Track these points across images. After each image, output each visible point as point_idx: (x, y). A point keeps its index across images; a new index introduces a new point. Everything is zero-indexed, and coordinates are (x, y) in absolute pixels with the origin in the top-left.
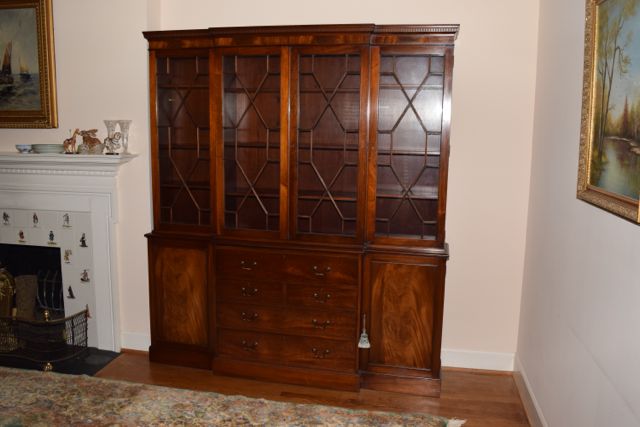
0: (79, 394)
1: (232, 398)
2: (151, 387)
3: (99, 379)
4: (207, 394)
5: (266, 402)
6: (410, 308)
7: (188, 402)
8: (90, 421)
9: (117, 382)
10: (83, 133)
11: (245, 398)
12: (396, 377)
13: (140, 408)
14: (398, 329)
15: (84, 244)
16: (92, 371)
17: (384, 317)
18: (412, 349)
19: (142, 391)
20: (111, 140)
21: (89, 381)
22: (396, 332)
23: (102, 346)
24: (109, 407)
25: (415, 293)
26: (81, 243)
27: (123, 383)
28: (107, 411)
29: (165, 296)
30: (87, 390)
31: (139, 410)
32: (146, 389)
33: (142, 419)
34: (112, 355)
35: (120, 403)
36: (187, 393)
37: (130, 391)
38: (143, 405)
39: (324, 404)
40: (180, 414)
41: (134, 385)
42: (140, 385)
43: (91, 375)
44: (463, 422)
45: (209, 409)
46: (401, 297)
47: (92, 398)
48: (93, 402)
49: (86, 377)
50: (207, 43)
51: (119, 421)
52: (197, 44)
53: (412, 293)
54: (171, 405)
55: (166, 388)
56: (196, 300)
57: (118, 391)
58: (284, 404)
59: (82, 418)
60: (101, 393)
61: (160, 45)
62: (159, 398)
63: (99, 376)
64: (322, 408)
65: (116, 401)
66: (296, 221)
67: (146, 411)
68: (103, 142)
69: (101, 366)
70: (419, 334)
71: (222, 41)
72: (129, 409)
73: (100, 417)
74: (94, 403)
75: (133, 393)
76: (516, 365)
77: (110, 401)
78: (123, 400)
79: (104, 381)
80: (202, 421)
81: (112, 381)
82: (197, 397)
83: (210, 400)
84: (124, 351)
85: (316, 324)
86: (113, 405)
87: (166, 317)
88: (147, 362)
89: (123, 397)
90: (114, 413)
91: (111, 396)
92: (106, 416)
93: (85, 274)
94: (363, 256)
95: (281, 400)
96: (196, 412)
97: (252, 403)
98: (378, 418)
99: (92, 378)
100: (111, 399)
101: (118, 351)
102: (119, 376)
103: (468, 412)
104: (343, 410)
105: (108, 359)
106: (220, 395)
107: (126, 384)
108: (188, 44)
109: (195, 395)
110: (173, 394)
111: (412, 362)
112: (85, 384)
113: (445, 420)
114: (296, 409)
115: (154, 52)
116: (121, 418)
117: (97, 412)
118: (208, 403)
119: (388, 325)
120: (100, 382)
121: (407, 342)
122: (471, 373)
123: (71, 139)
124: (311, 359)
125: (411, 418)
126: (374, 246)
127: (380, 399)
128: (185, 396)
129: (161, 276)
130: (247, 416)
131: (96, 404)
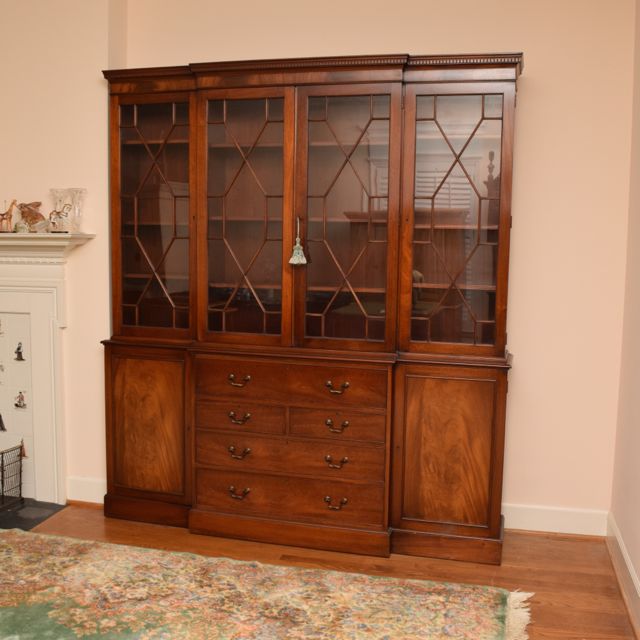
0: (9, 551)
1: (214, 560)
2: (106, 545)
3: (35, 534)
4: (180, 554)
5: (260, 565)
6: (459, 440)
7: (154, 563)
8: (22, 582)
9: (59, 538)
10: (22, 206)
11: (231, 561)
12: (438, 538)
13: (89, 568)
14: (443, 469)
15: (20, 357)
16: (27, 525)
17: (423, 452)
18: (461, 495)
19: (93, 549)
20: (58, 213)
21: (24, 537)
22: (439, 474)
23: (41, 496)
24: (47, 566)
25: (466, 420)
26: (16, 356)
27: (67, 539)
28: (46, 571)
29: (126, 425)
30: (20, 547)
31: (88, 570)
32: (97, 547)
33: (92, 581)
34: (54, 508)
35: (63, 563)
36: (154, 553)
37: (77, 549)
38: (94, 565)
39: (339, 569)
40: (143, 577)
41: (82, 542)
42: (92, 542)
43: (26, 529)
44: (530, 595)
45: (182, 572)
46: (446, 424)
47: (25, 555)
48: (27, 560)
49: (18, 531)
50: (187, 84)
51: (62, 583)
52: (174, 85)
53: (460, 419)
54: (131, 566)
55: (126, 547)
56: (169, 428)
57: (61, 549)
58: (284, 568)
59: (12, 578)
60: (37, 551)
61: (125, 88)
62: (116, 558)
63: (35, 532)
64: (336, 574)
65: (58, 560)
66: (304, 322)
67: (96, 572)
68: (47, 217)
69: (39, 521)
70: (471, 478)
71: (206, 81)
72: (76, 569)
73: (37, 578)
74: (29, 561)
75: (81, 551)
76: (610, 527)
77: (50, 560)
78: (66, 559)
79: (43, 536)
80: (171, 585)
81: (53, 537)
82: (167, 559)
83: (183, 561)
84: (69, 504)
85: (330, 461)
86: (54, 564)
87: (128, 454)
88: (100, 516)
89: (68, 555)
90: (56, 574)
91: (51, 554)
92: (44, 577)
93: (21, 398)
94: (394, 367)
95: (280, 564)
96: (164, 576)
97: (240, 566)
98: (411, 587)
99: (27, 533)
100: (51, 558)
101: (62, 502)
102: (63, 532)
103: (540, 584)
104: (364, 576)
105: (48, 512)
106: (198, 557)
107: (72, 541)
108: (162, 85)
109: (164, 555)
110: (135, 554)
111: (461, 516)
112: (17, 540)
113: (505, 592)
114: (299, 574)
115: (117, 98)
116: (64, 579)
117: (32, 572)
118: (182, 565)
119: (428, 464)
120: (36, 538)
121: (455, 487)
122: (548, 538)
123: (7, 213)
124: (324, 512)
125: (459, 588)
126: (408, 354)
127: (416, 565)
128: (151, 556)
129: (122, 399)
130: (233, 581)
131: (31, 562)
